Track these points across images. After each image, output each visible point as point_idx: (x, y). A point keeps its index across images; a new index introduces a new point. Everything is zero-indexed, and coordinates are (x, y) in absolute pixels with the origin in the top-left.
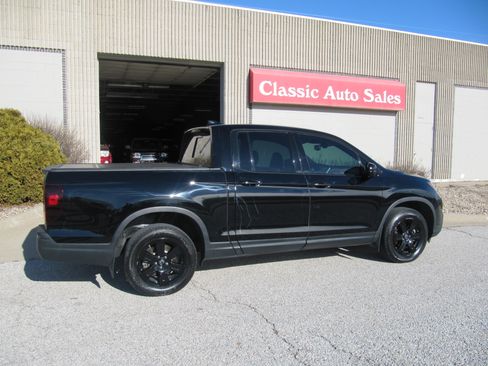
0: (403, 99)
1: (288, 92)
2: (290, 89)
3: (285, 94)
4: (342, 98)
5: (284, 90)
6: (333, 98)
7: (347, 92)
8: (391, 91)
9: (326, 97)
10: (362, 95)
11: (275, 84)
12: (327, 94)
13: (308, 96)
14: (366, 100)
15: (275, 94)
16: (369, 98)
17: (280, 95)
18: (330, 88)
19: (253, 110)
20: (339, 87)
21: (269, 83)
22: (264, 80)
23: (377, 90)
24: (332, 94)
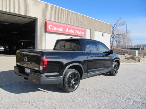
0: (84, 33)
1: (56, 29)
2: (57, 28)
3: (56, 30)
4: (70, 32)
5: (55, 28)
6: (68, 32)
7: (71, 30)
8: (82, 31)
9: (66, 31)
10: (75, 31)
11: (53, 26)
12: (67, 30)
13: (62, 31)
14: (76, 33)
15: (53, 29)
16: (77, 32)
17: (54, 29)
18: (67, 29)
19: (46, 34)
20: (70, 29)
21: (52, 26)
22: (50, 25)
23: (79, 30)
24: (68, 31)
